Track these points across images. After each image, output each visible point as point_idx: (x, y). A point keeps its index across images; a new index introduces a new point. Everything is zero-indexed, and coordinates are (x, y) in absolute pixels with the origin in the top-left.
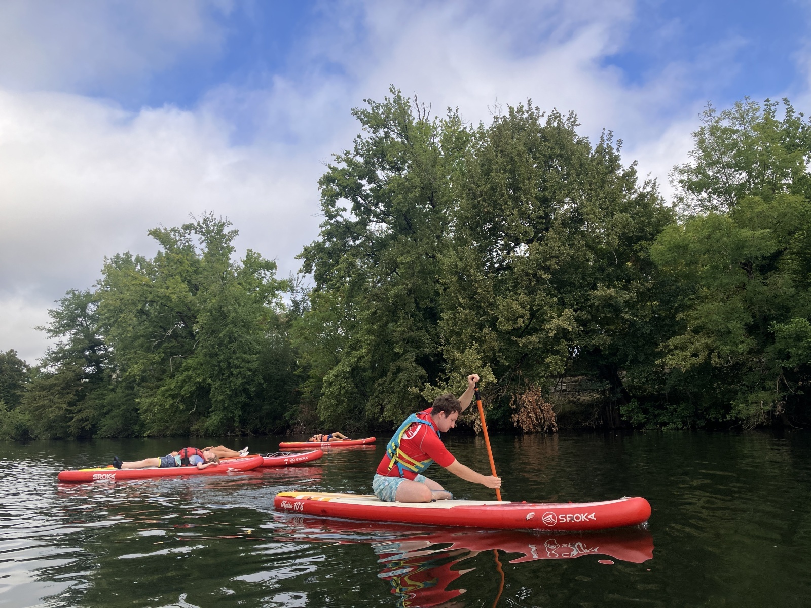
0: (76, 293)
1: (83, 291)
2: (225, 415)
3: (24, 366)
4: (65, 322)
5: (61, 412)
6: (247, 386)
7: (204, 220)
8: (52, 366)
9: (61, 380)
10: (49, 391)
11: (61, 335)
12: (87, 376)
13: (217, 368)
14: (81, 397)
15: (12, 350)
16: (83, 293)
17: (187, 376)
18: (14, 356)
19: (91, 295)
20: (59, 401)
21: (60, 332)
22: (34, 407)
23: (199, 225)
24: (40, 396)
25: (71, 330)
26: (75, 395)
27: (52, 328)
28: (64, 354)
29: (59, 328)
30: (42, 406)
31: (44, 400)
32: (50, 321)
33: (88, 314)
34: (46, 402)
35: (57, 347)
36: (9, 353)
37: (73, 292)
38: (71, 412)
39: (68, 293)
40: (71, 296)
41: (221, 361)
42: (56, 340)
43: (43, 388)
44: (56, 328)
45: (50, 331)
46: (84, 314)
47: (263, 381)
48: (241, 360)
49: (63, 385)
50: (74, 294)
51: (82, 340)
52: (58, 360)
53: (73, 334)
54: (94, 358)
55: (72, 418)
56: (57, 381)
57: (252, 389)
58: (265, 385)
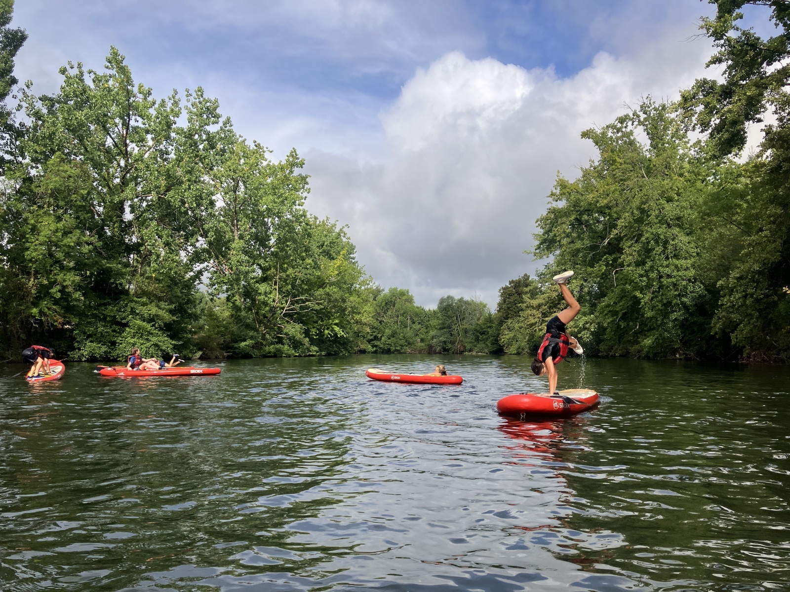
7: (641, 106)
11: (546, 257)
15: (526, 275)
21: (544, 254)
23: (635, 114)
32: (535, 245)
41: (649, 270)
48: (673, 268)
52: (546, 281)
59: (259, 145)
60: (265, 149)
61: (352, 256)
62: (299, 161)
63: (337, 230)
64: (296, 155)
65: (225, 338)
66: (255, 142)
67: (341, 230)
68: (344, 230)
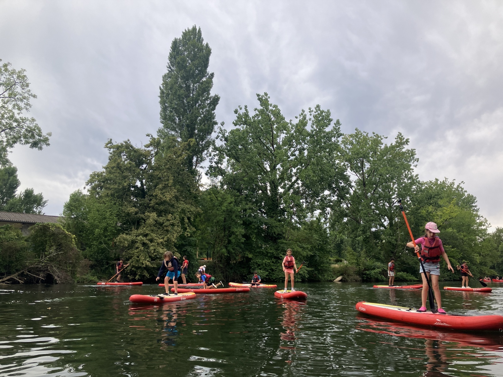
59: (377, 135)
60: (382, 137)
61: (473, 205)
62: (405, 140)
63: (455, 186)
64: (402, 137)
65: (359, 268)
66: (374, 133)
67: (458, 186)
68: (461, 186)
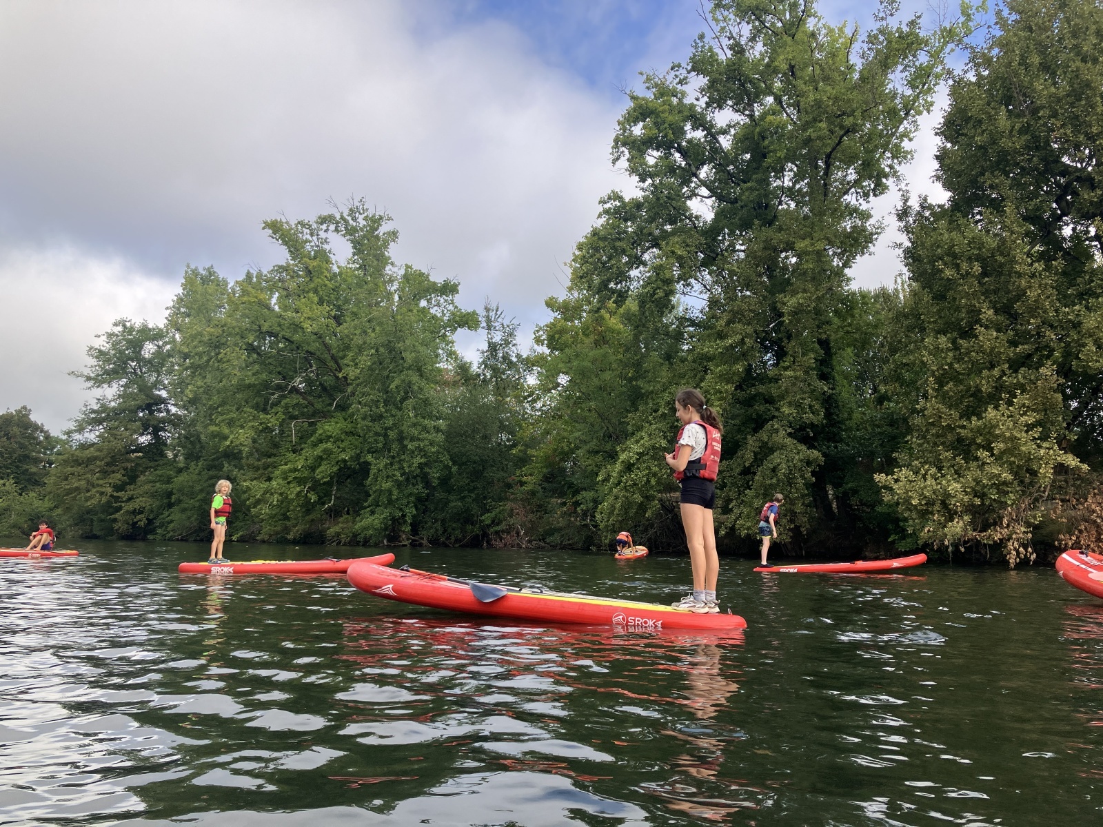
0: (128, 324)
1: (137, 322)
2: (390, 513)
3: (42, 431)
4: (111, 366)
5: (104, 499)
6: (427, 470)
7: (351, 210)
8: (91, 430)
9: (105, 452)
10: (87, 466)
11: (105, 386)
12: (140, 448)
13: (381, 438)
14: (132, 478)
15: (24, 408)
16: (138, 326)
17: (325, 451)
18: (27, 416)
19: (150, 330)
20: (101, 482)
21: (104, 381)
22: (65, 490)
23: (342, 217)
24: (73, 474)
25: (120, 379)
26: (123, 475)
27: (92, 375)
28: (108, 415)
29: (102, 375)
30: (77, 489)
31: (79, 480)
32: (90, 365)
33: (145, 358)
34: (83, 482)
35: (97, 403)
36: (18, 412)
37: (122, 323)
38: (117, 499)
39: (116, 324)
40: (120, 328)
41: (390, 428)
42: (98, 392)
43: (77, 462)
44: (98, 375)
45: (89, 379)
46: (138, 358)
47: (450, 464)
48: (420, 428)
49: (108, 459)
50: (124, 326)
51: (136, 394)
52: (98, 422)
53: (122, 386)
54: (152, 423)
55: (119, 509)
56: (98, 453)
57: (435, 474)
58: (454, 469)
